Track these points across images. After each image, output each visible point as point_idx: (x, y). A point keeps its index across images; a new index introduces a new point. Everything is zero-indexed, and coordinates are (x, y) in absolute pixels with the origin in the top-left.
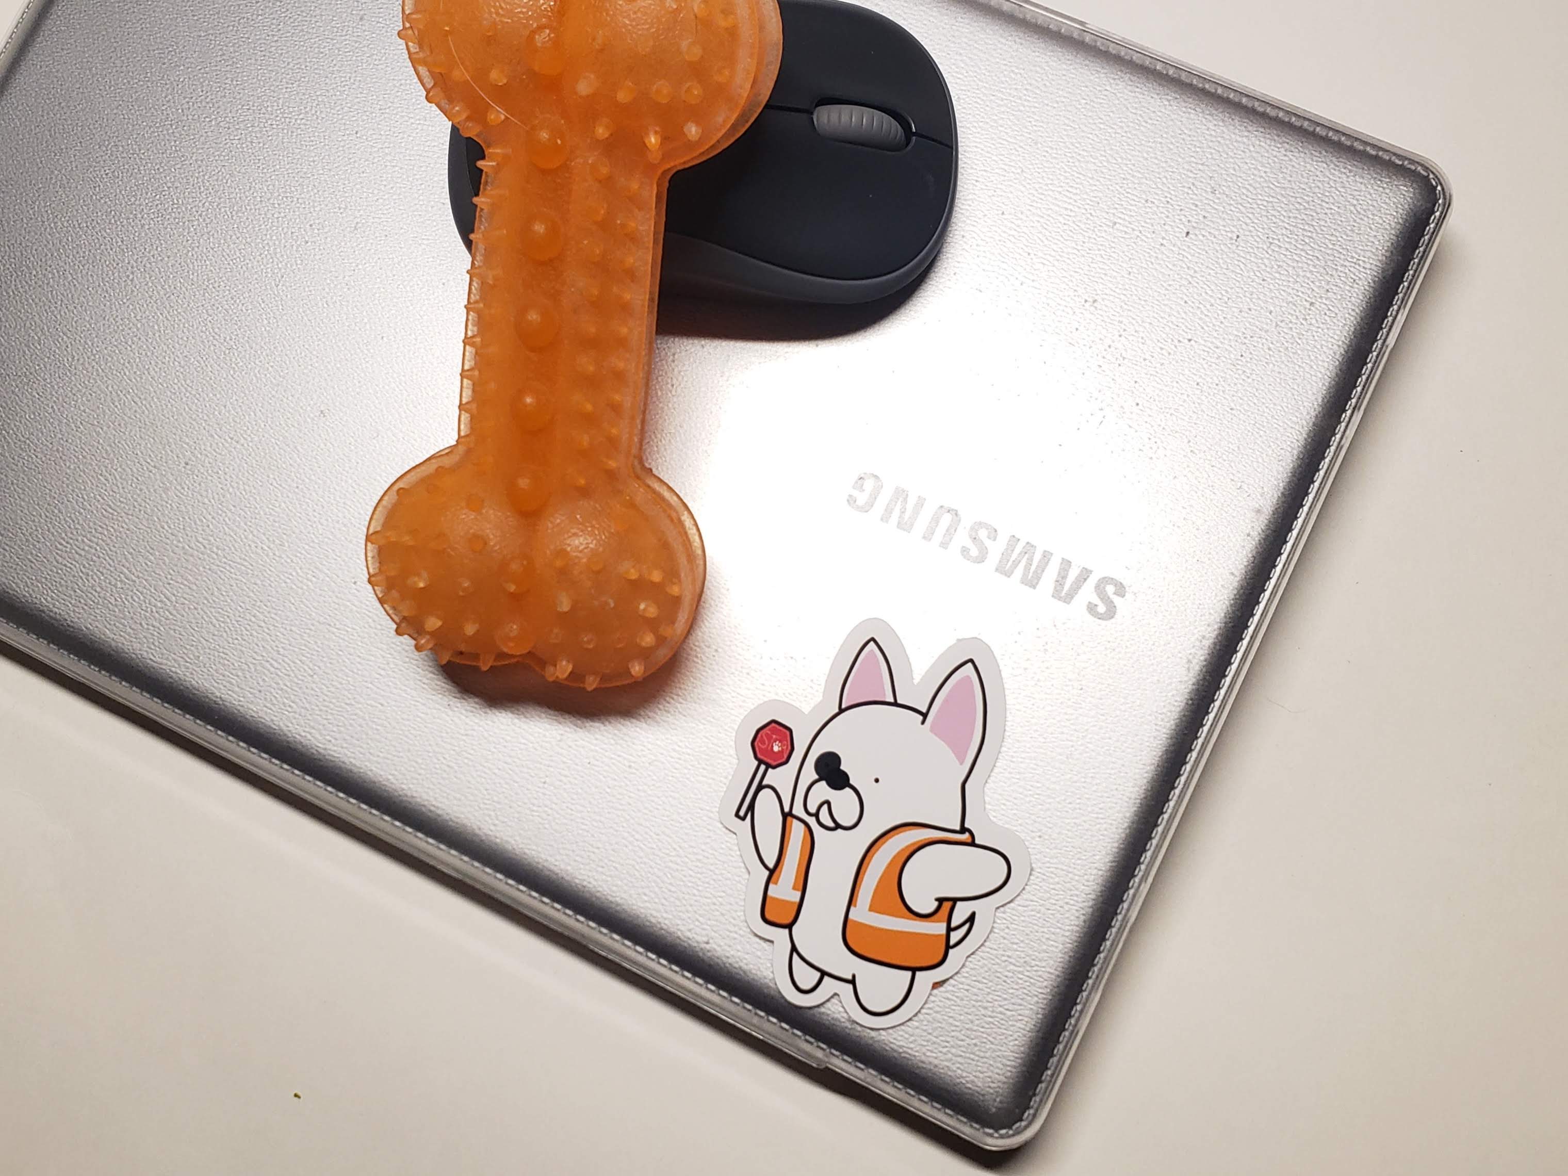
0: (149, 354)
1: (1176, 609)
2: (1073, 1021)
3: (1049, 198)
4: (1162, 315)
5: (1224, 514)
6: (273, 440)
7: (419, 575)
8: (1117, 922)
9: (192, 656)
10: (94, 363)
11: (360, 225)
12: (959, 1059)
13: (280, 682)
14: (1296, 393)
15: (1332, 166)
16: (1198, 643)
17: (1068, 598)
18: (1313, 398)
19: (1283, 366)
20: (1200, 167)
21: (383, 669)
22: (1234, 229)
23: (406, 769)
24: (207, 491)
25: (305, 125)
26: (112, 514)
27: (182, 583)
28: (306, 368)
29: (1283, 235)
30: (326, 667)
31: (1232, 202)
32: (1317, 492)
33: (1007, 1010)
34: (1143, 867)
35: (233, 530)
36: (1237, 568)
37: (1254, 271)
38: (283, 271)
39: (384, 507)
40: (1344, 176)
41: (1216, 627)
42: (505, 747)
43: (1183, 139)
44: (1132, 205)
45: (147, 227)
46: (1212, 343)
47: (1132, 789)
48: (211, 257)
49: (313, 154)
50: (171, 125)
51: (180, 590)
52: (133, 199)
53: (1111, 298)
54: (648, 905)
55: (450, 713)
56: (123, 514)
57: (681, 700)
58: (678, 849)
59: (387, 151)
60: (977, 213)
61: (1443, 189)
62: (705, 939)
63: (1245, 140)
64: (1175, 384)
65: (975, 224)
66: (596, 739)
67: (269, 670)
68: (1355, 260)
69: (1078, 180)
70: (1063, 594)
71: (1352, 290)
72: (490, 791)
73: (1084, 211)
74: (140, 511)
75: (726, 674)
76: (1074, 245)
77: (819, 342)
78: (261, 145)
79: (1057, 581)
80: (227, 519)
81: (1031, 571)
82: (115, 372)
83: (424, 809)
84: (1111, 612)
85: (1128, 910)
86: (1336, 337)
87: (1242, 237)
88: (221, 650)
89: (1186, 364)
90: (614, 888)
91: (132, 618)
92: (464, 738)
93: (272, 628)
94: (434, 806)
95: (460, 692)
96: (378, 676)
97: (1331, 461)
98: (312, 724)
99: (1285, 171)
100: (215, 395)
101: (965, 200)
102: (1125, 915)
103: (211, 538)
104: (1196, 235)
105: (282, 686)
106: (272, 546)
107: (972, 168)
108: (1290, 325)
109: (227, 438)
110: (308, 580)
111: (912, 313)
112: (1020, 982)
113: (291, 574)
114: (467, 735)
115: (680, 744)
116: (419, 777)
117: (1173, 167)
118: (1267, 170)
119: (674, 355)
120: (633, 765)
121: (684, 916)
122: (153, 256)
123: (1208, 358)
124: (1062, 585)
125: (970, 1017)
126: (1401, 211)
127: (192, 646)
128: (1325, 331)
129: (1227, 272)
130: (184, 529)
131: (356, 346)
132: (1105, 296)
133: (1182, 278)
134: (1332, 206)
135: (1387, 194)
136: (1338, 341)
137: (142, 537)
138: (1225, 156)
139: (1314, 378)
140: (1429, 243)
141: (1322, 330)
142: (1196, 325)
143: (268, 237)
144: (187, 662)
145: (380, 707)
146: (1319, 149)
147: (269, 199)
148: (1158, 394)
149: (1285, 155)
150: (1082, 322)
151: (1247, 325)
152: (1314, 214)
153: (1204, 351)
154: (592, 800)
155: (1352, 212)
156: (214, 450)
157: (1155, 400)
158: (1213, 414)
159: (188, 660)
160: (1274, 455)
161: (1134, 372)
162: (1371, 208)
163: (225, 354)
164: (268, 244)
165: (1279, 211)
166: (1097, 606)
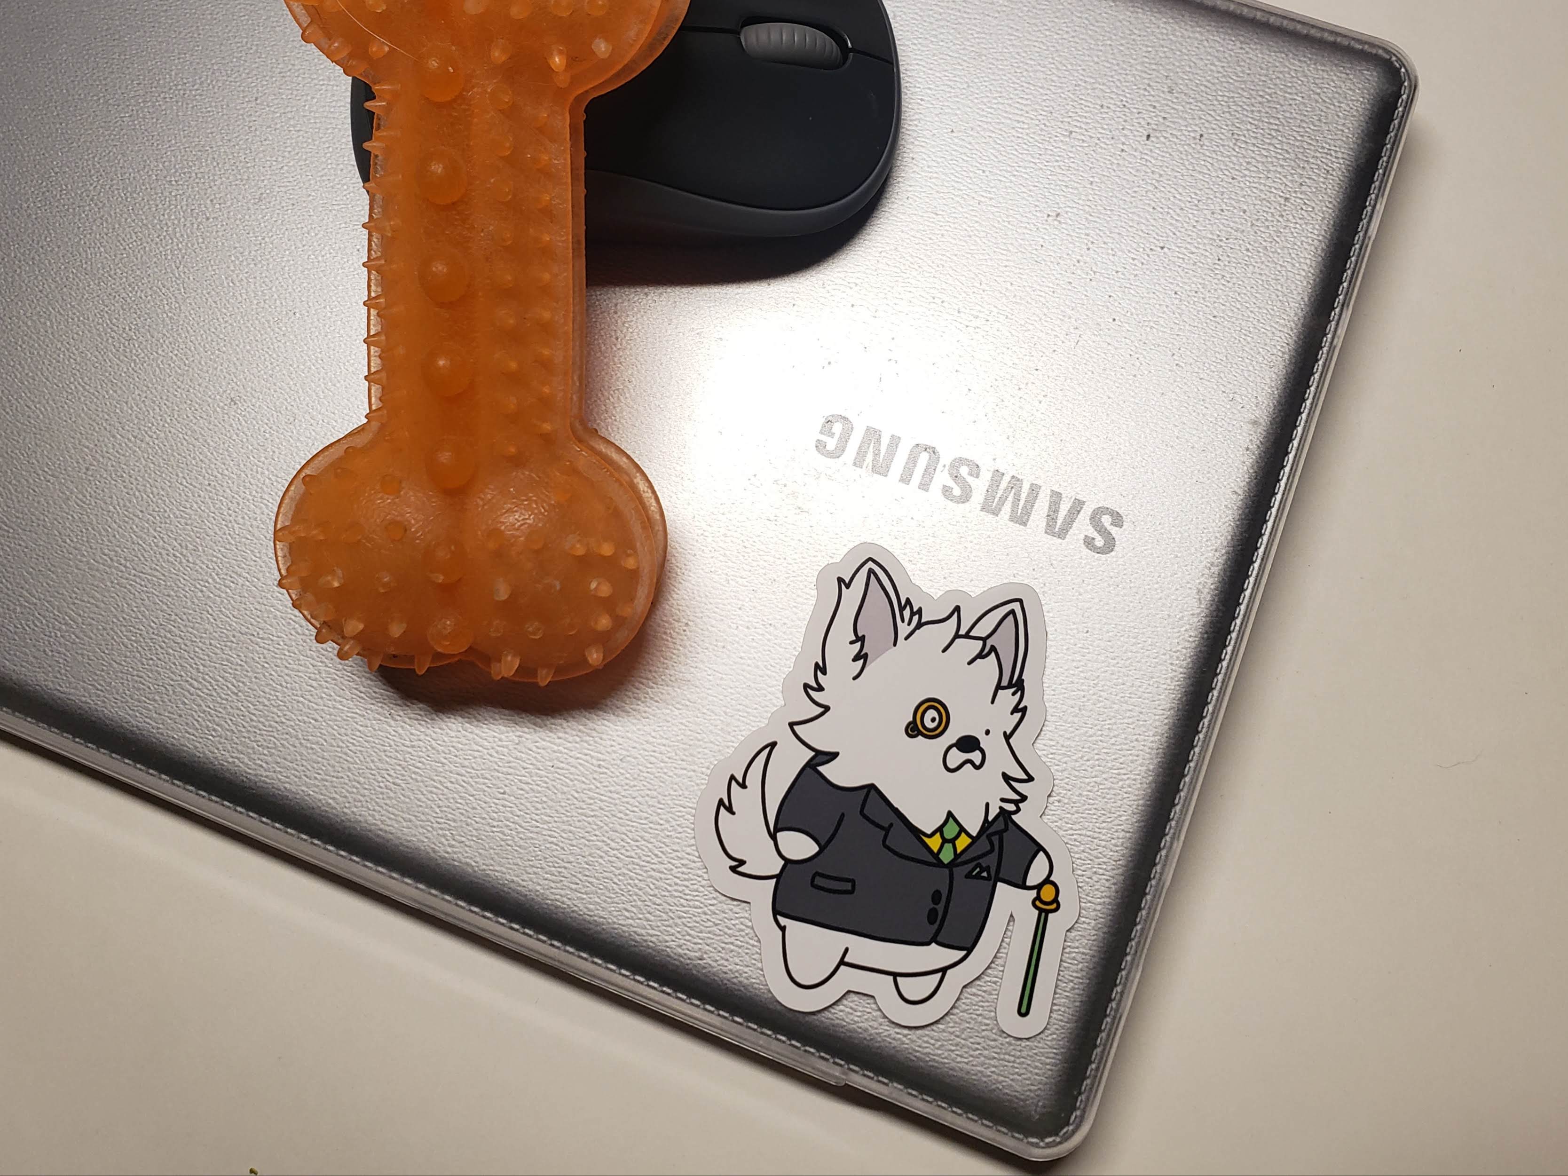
0: (41, 353)
1: (1179, 535)
3: (1000, 112)
4: (1131, 224)
5: (1220, 429)
6: (181, 435)
7: (333, 573)
9: (103, 683)
11: (265, 196)
13: (201, 703)
14: (1280, 294)
15: (1291, 55)
17: (1062, 533)
18: (1299, 298)
19: (1263, 267)
20: (1154, 67)
21: (315, 680)
23: (347, 791)
24: (111, 497)
25: (201, 95)
27: (89, 602)
28: (212, 354)
29: (1248, 130)
30: (251, 682)
31: (1191, 101)
35: (141, 538)
36: (1240, 487)
37: (1221, 170)
38: (184, 251)
39: (292, 499)
40: (1304, 65)
41: (1224, 551)
42: (456, 756)
43: (1134, 40)
44: (1087, 112)
45: (34, 217)
46: (1186, 248)
48: (105, 243)
49: (211, 126)
50: (56, 107)
51: (86, 610)
53: (1075, 210)
54: (631, 921)
55: (392, 723)
57: (651, 684)
58: (660, 854)
59: (289, 115)
60: (924, 132)
61: (1407, 70)
62: (698, 955)
63: (1197, 35)
64: (1152, 295)
65: (923, 144)
66: (559, 738)
67: (189, 692)
68: (1326, 151)
69: (1027, 91)
70: (1057, 530)
71: (1327, 182)
72: (443, 809)
73: (1037, 122)
74: (39, 525)
75: (699, 649)
76: (1029, 158)
77: (769, 282)
78: (155, 120)
79: (1049, 516)
80: (134, 527)
81: (1020, 507)
84: (1110, 545)
86: (1316, 232)
87: (1205, 136)
88: (135, 673)
89: (1161, 273)
90: (591, 907)
91: (34, 646)
92: (410, 750)
93: (189, 643)
94: (381, 830)
95: (402, 698)
96: (309, 688)
97: (1325, 363)
98: (240, 748)
99: (1242, 64)
100: (115, 392)
101: (911, 120)
102: (1160, 879)
103: (117, 549)
104: (1157, 138)
105: (205, 708)
106: (185, 551)
108: (1267, 223)
109: (130, 437)
110: (226, 586)
111: (866, 242)
113: (207, 582)
114: (413, 746)
115: (653, 734)
116: (362, 798)
117: (1126, 70)
118: (1225, 65)
120: (601, 763)
121: (672, 931)
122: (42, 247)
123: (1184, 265)
124: (1054, 520)
126: (1368, 97)
127: (103, 670)
128: (1304, 226)
129: (1194, 173)
130: (87, 541)
131: (267, 325)
132: (1068, 209)
133: (1147, 183)
134: (1296, 97)
135: (1350, 79)
136: (1318, 236)
137: (41, 554)
138: (1178, 53)
139: (1298, 277)
140: (1399, 127)
141: (1301, 225)
142: (1168, 231)
143: (166, 216)
144: (98, 690)
145: (313, 722)
146: (1275, 39)
147: (165, 177)
148: (1134, 308)
149: (1241, 48)
150: (1046, 237)
151: (1222, 227)
152: (1278, 106)
153: (1179, 258)
154: (559, 808)
155: (1317, 102)
156: (117, 452)
157: (1132, 314)
158: (1196, 324)
159: (99, 687)
160: (1265, 362)
161: (1107, 286)
162: (1336, 95)
163: (124, 346)
164: (166, 224)
165: (1241, 106)
166: (1093, 539)
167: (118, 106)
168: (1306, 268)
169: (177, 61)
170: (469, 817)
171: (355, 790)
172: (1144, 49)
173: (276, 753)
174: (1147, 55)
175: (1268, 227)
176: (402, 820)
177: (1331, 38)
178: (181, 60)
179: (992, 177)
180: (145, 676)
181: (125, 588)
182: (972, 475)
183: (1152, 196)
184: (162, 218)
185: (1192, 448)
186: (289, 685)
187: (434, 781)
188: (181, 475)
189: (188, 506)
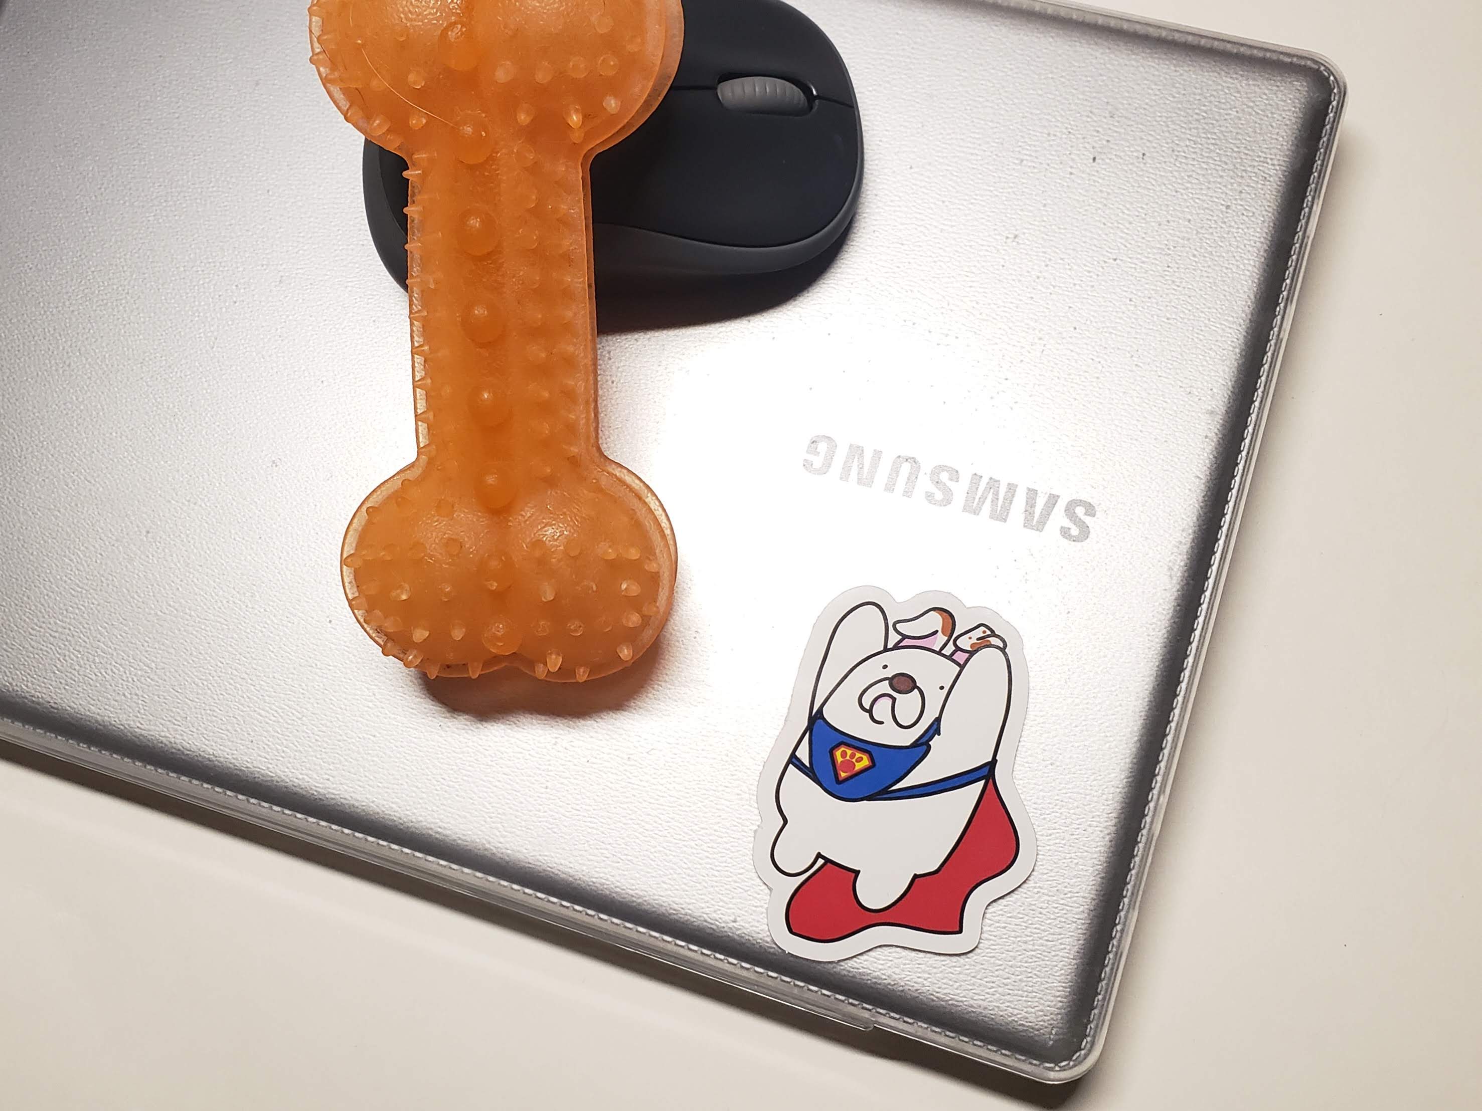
0: (95, 433)
1: (1148, 520)
2: (1115, 942)
3: (953, 146)
4: (1084, 239)
5: (1179, 420)
7: (401, 588)
8: (1143, 837)
9: (179, 718)
10: (43, 451)
11: (284, 278)
12: (1008, 997)
13: (271, 729)
14: (1227, 294)
15: (1223, 73)
16: (1175, 550)
17: (1041, 525)
18: (1246, 297)
19: (1210, 270)
20: (1095, 95)
22: (1139, 148)
24: (172, 556)
25: (218, 191)
26: (81, 592)
27: (160, 649)
29: (1187, 146)
30: (314, 708)
31: (1133, 123)
32: (1265, 386)
33: (1048, 941)
34: (1159, 778)
35: (202, 589)
36: (1201, 471)
37: (1165, 185)
38: (215, 333)
39: (356, 529)
40: (1236, 81)
41: (1190, 531)
42: (501, 758)
43: (1074, 72)
44: (1035, 141)
46: (1137, 259)
47: (1135, 703)
48: (143, 331)
51: (158, 655)
52: (59, 288)
53: (1032, 231)
54: (669, 893)
55: (443, 734)
56: (92, 591)
58: (691, 833)
59: (300, 204)
60: (886, 171)
61: (1335, 78)
62: (732, 918)
63: (1134, 63)
64: (1109, 304)
65: (885, 181)
66: (592, 737)
67: (258, 720)
68: (1262, 159)
69: (978, 126)
70: (1035, 522)
71: (1265, 187)
72: (494, 805)
73: (990, 154)
74: (108, 585)
76: (986, 187)
77: (751, 318)
79: (1026, 511)
80: (195, 580)
81: (999, 505)
82: (64, 455)
83: (431, 832)
84: (1085, 532)
85: (1152, 823)
86: (1257, 235)
87: (1147, 154)
88: (207, 708)
89: (1116, 283)
90: (632, 881)
91: (114, 691)
92: (461, 756)
93: (255, 678)
94: (440, 827)
95: (449, 712)
96: (366, 709)
97: (1273, 354)
98: (308, 765)
99: (1177, 85)
100: (166, 462)
101: (874, 162)
102: (1150, 829)
103: (182, 601)
104: (1103, 159)
105: (273, 733)
106: (243, 599)
107: (873, 130)
108: (1211, 230)
109: (184, 501)
110: (283, 625)
111: (838, 275)
112: (1056, 911)
113: (266, 623)
115: (674, 729)
116: (422, 802)
117: (1069, 100)
118: (1161, 87)
119: (609, 352)
120: (631, 756)
121: (707, 899)
122: (87, 339)
123: (1136, 274)
124: (1032, 514)
125: (1011, 954)
126: (1299, 106)
127: (178, 708)
128: (1246, 230)
129: (1139, 190)
130: (154, 596)
131: (298, 394)
132: (1025, 231)
133: (1096, 202)
134: (1230, 112)
135: (1282, 91)
136: (1259, 238)
137: (113, 610)
138: (1117, 80)
139: (1242, 277)
140: (1331, 132)
141: (1243, 230)
142: (1119, 244)
143: (197, 303)
144: (174, 724)
145: (372, 738)
146: (1207, 60)
147: (192, 267)
148: (1093, 316)
149: (1176, 71)
150: (1007, 258)
151: (1168, 236)
152: (1214, 122)
153: (1131, 268)
154: (596, 798)
155: (1250, 114)
156: (173, 515)
157: (1091, 322)
158: (1151, 327)
159: (176, 722)
160: (1218, 357)
161: (1066, 298)
162: (1269, 107)
163: (170, 421)
164: (197, 310)
165: (1179, 125)
166: (1069, 529)
167: (143, 207)
168: (1250, 268)
169: (191, 163)
170: (517, 811)
171: (414, 794)
172: (1084, 79)
173: (341, 767)
174: (1087, 84)
175: (1212, 233)
176: (457, 817)
177: (1261, 54)
178: (196, 162)
179: (951, 207)
180: (217, 710)
181: (192, 634)
182: (951, 480)
183: (1102, 213)
184: (193, 305)
185: (1155, 439)
186: (348, 708)
187: (484, 781)
188: (233, 532)
189: (243, 558)
